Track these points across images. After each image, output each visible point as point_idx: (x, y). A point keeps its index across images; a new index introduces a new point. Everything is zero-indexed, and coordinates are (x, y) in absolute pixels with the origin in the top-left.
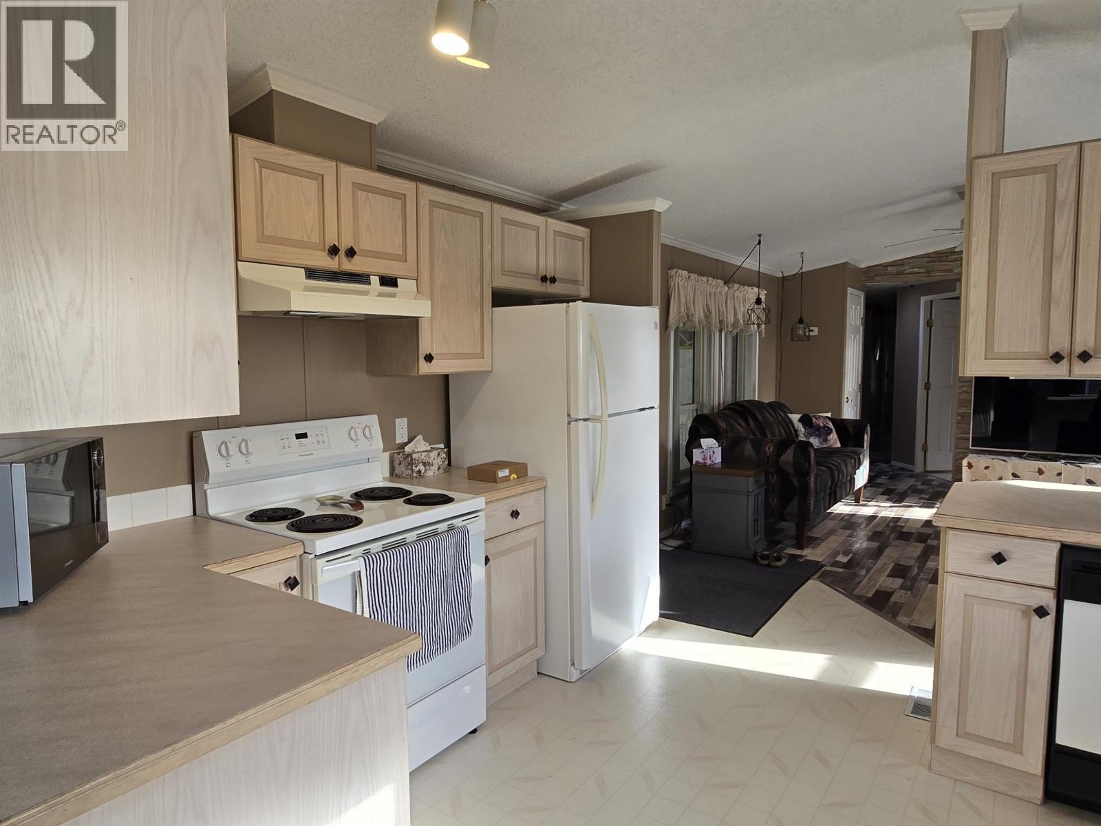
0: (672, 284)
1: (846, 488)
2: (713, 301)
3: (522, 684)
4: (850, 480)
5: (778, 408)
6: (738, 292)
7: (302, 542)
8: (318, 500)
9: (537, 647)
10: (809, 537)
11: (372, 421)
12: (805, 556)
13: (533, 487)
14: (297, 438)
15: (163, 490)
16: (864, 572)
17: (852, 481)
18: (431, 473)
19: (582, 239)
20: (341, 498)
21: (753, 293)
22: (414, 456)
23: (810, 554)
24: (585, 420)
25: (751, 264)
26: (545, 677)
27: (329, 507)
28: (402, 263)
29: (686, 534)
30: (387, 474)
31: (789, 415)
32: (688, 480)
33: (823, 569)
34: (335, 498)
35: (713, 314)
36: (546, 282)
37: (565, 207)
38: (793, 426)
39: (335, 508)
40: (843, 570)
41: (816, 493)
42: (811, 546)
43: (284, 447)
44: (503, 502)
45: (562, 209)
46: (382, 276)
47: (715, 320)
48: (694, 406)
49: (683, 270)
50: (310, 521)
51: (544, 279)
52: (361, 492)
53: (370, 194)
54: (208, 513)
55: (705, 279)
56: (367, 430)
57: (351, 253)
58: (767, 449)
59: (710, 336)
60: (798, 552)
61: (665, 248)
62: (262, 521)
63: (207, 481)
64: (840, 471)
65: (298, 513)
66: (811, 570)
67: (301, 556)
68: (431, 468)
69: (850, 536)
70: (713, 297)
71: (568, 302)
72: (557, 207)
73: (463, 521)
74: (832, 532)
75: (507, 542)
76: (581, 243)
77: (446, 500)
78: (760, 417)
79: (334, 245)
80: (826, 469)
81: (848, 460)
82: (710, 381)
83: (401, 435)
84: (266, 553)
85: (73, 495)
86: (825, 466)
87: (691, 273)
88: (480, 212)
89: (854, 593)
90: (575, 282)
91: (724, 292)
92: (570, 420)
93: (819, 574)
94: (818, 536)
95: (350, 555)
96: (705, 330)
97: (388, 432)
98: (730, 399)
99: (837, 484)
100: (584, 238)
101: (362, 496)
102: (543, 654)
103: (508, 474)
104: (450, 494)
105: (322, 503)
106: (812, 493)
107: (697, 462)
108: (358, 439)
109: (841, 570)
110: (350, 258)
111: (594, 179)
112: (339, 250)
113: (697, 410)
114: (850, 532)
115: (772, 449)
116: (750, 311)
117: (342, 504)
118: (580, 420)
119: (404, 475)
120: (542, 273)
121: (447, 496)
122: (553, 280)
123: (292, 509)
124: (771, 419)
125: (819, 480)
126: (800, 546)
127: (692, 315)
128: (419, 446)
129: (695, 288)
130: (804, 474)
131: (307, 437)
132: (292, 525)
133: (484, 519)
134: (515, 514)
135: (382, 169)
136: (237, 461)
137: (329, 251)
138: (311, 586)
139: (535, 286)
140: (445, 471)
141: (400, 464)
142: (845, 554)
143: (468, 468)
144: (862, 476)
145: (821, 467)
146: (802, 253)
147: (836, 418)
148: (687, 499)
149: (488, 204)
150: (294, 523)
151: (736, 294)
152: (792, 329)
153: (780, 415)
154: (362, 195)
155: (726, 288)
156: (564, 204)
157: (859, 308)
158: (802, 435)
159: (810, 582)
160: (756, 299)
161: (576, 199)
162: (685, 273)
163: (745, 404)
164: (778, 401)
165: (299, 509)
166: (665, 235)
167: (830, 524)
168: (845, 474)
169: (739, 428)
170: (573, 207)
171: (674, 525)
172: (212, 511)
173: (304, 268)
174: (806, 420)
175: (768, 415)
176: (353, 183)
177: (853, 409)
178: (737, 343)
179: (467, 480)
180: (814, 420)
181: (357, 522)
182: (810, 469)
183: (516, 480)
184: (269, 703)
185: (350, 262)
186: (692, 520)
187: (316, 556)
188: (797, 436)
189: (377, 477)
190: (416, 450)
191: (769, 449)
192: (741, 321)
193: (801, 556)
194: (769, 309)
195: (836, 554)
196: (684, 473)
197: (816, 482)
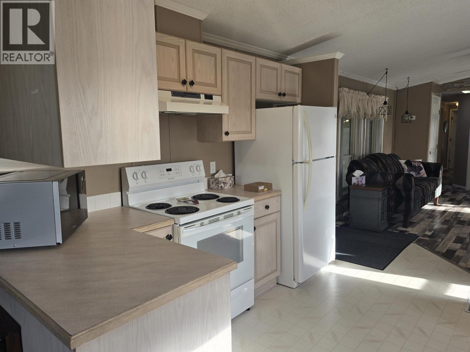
0: (341, 95)
1: (430, 198)
2: (361, 103)
3: (270, 288)
4: (432, 194)
5: (393, 157)
6: (374, 98)
7: (174, 218)
8: (177, 199)
9: (277, 271)
10: (410, 222)
11: (200, 163)
12: (408, 231)
13: (275, 194)
14: (167, 171)
15: (109, 194)
16: (440, 240)
17: (434, 194)
18: (227, 187)
19: (298, 74)
20: (188, 199)
21: (382, 99)
22: (219, 179)
23: (411, 230)
24: (301, 163)
25: (382, 84)
26: (280, 286)
27: (182, 203)
28: (214, 88)
29: (346, 219)
30: (207, 188)
31: (399, 160)
32: (347, 192)
33: (418, 238)
34: (185, 199)
35: (361, 110)
36: (281, 96)
37: (289, 58)
38: (401, 166)
39: (185, 203)
40: (429, 239)
41: (415, 200)
42: (412, 226)
43: (161, 175)
44: (262, 201)
45: (287, 59)
46: (206, 94)
47: (362, 113)
48: (350, 156)
49: (346, 88)
50: (176, 209)
51: (280, 94)
52: (196, 196)
53: (200, 54)
54: (129, 205)
55: (357, 92)
56: (198, 167)
57: (192, 83)
58: (389, 177)
59: (359, 121)
60: (404, 229)
61: (340, 77)
62: (153, 209)
63: (128, 190)
64: (427, 189)
65: (169, 205)
66: (412, 238)
67: (173, 225)
68: (227, 185)
69: (432, 222)
70: (361, 101)
71: (293, 105)
72: (285, 58)
73: (244, 210)
74: (422, 220)
75: (263, 221)
76: (298, 76)
77: (236, 200)
78: (384, 162)
79: (185, 80)
80: (420, 188)
81: (431, 184)
82: (358, 143)
83: (213, 170)
84: (158, 223)
85: (70, 196)
86: (420, 186)
87: (350, 89)
88: (250, 62)
89: (435, 250)
90: (294, 95)
91: (366, 99)
92: (293, 163)
93: (416, 240)
94: (415, 222)
95: (195, 225)
96: (357, 118)
97: (207, 168)
98: (368, 152)
99: (425, 196)
100: (299, 73)
101: (197, 198)
102: (280, 274)
103: (263, 188)
104: (238, 197)
105: (179, 201)
106: (413, 200)
107: (354, 184)
108: (194, 171)
109: (428, 239)
110: (192, 86)
111: (305, 44)
112: (187, 82)
113: (351, 158)
114: (431, 220)
115: (391, 178)
116: (380, 108)
117: (188, 202)
118: (299, 163)
119: (215, 188)
120: (279, 91)
121: (236, 198)
122: (284, 95)
123: (166, 204)
124: (390, 162)
125: (416, 194)
126: (405, 226)
127: (350, 111)
128: (221, 174)
129: (352, 96)
130: (408, 190)
131: (171, 171)
132: (168, 211)
133: (254, 209)
134: (267, 207)
135: (205, 42)
136: (141, 181)
137: (182, 82)
138: (177, 239)
139: (275, 98)
140: (233, 187)
141: (213, 183)
142: (430, 231)
143: (245, 185)
144: (438, 192)
145: (417, 187)
146: (408, 78)
147: (425, 162)
148: (347, 201)
149: (254, 58)
150: (169, 210)
151: (373, 99)
152: (402, 117)
153: (395, 160)
154: (196, 55)
155: (368, 97)
156: (289, 57)
157: (438, 105)
158: (406, 171)
159: (412, 244)
160: (384, 102)
161: (295, 54)
162: (347, 89)
163: (377, 155)
164: (393, 153)
165: (170, 204)
166: (340, 71)
167: (421, 216)
168: (430, 191)
169: (373, 166)
170: (293, 58)
171: (340, 215)
172: (131, 204)
173: (171, 91)
174: (408, 163)
175: (389, 161)
176: (193, 49)
177: (433, 157)
178: (373, 125)
179: (244, 191)
180: (413, 163)
181: (197, 210)
182: (412, 188)
183: (267, 191)
184: (175, 290)
185: (191, 88)
186: (349, 212)
187: (180, 225)
188: (404, 171)
189: (203, 190)
190: (220, 177)
191: (390, 178)
192: (375, 113)
193: (406, 231)
194: (391, 107)
195: (425, 230)
196: (344, 189)
197: (415, 194)
